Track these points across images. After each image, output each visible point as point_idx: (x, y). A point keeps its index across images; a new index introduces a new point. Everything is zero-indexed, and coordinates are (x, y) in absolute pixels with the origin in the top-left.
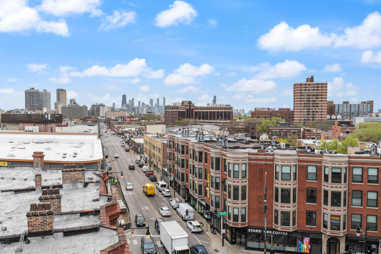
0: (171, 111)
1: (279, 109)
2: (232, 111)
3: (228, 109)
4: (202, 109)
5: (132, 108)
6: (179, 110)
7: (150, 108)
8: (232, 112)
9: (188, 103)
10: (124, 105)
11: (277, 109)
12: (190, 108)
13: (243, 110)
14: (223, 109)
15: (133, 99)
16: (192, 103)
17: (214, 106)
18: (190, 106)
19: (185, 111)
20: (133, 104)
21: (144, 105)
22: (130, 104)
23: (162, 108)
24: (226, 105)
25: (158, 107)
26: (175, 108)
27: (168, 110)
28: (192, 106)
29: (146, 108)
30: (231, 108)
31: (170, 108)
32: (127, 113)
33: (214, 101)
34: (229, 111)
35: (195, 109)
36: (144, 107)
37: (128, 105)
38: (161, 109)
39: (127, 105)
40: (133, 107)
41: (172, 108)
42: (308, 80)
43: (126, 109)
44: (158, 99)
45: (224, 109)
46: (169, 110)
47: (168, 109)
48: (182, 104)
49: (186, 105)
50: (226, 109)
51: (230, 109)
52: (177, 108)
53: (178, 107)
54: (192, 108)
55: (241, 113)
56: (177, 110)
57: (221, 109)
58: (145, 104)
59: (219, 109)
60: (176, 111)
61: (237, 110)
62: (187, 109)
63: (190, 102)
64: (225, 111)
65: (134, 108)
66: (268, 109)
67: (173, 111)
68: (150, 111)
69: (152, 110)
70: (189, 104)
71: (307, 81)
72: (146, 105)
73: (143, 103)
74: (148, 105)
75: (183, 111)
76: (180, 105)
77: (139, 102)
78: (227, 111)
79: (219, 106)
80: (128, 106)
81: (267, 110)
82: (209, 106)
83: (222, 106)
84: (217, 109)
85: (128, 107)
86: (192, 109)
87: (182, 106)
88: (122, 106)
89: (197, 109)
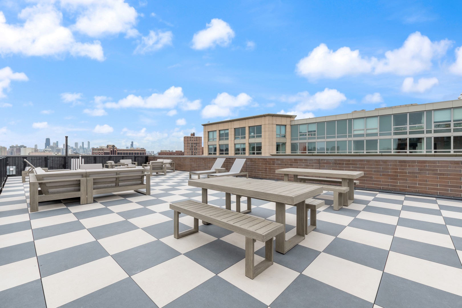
0: (98, 152)
1: (176, 151)
3: (143, 151)
4: (123, 151)
5: (57, 149)
6: (105, 152)
7: (74, 149)
8: (146, 153)
10: (48, 147)
11: (174, 151)
12: (113, 150)
13: (153, 152)
14: (139, 151)
15: (57, 142)
16: (115, 147)
17: (132, 149)
18: (113, 148)
20: (57, 146)
24: (141, 148)
25: (83, 149)
26: (101, 150)
29: (71, 150)
30: (145, 150)
31: (97, 150)
32: (53, 153)
33: (132, 145)
35: (118, 151)
37: (53, 147)
38: (86, 150)
39: (51, 147)
40: (58, 149)
41: (99, 150)
42: (192, 135)
43: (51, 150)
44: (83, 143)
45: (140, 151)
46: (96, 151)
47: (95, 150)
49: (110, 148)
50: (141, 151)
52: (103, 150)
54: (115, 150)
55: (152, 153)
57: (137, 151)
58: (70, 146)
60: (102, 152)
61: (149, 152)
62: (111, 151)
63: (113, 146)
65: (59, 149)
67: (100, 152)
68: (75, 152)
69: (77, 151)
71: (191, 135)
74: (73, 147)
75: (108, 152)
76: (105, 148)
77: (64, 145)
79: (136, 149)
81: (168, 152)
82: (128, 149)
83: (138, 149)
84: (135, 151)
85: (53, 149)
87: (107, 148)
88: (46, 147)
89: (119, 151)
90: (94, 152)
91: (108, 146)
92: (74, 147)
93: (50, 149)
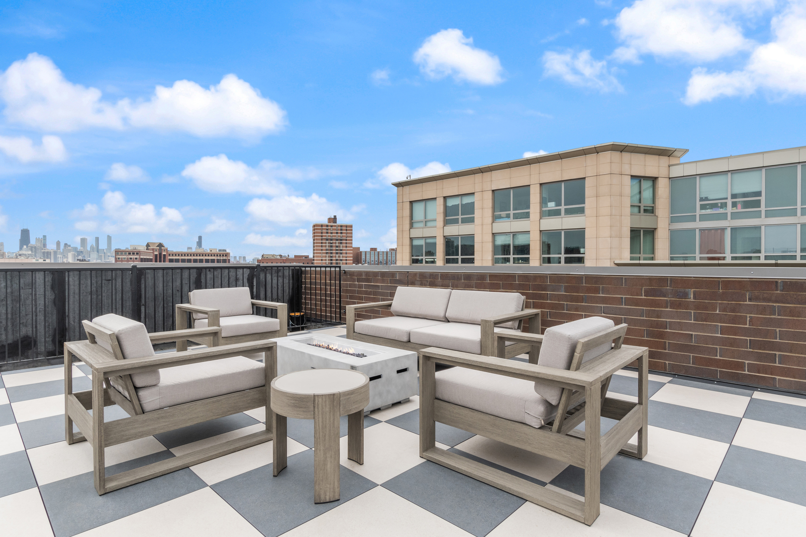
0: (128, 258)
1: (295, 256)
2: (229, 258)
3: (223, 255)
4: (181, 255)
5: (44, 253)
6: (141, 257)
7: (80, 252)
8: (229, 260)
9: (157, 247)
10: (25, 247)
11: (292, 256)
12: (160, 254)
13: (244, 258)
14: (214, 255)
15: (45, 237)
16: (163, 247)
17: (200, 251)
18: (160, 250)
19: (151, 257)
20: (45, 245)
21: (69, 248)
22: (39, 245)
23: (105, 253)
24: (220, 250)
25: (98, 251)
26: (133, 254)
27: (120, 257)
28: (164, 251)
29: (73, 253)
30: (227, 255)
31: (125, 254)
33: (199, 243)
34: (224, 258)
35: (170, 255)
36: (70, 251)
37: (35, 247)
38: (103, 255)
39: (32, 247)
40: (46, 251)
41: (130, 254)
42: (330, 220)
43: (31, 254)
44: (97, 239)
45: (217, 255)
46: (123, 257)
47: (122, 254)
48: (146, 248)
49: (153, 249)
50: (220, 255)
51: (226, 255)
52: (137, 254)
53: (140, 252)
54: (164, 253)
56: (137, 257)
57: (211, 255)
58: (70, 246)
59: (208, 255)
60: (136, 259)
61: (235, 257)
62: (156, 255)
63: (160, 245)
64: (219, 258)
65: (48, 252)
66: (281, 256)
67: (131, 259)
68: (80, 257)
69: (84, 256)
70: (158, 248)
71: (329, 222)
72: (72, 247)
73: (66, 244)
74: (76, 248)
75: (148, 257)
76: (142, 248)
77: (58, 243)
78: (222, 258)
79: (209, 251)
80: (34, 249)
81: (279, 257)
82: (190, 251)
83: (213, 252)
84: (206, 255)
85: (35, 251)
86: (165, 255)
87: (147, 249)
88: (21, 248)
89: (173, 255)
90: (119, 258)
91: (148, 245)
92: (79, 248)
93: (30, 252)
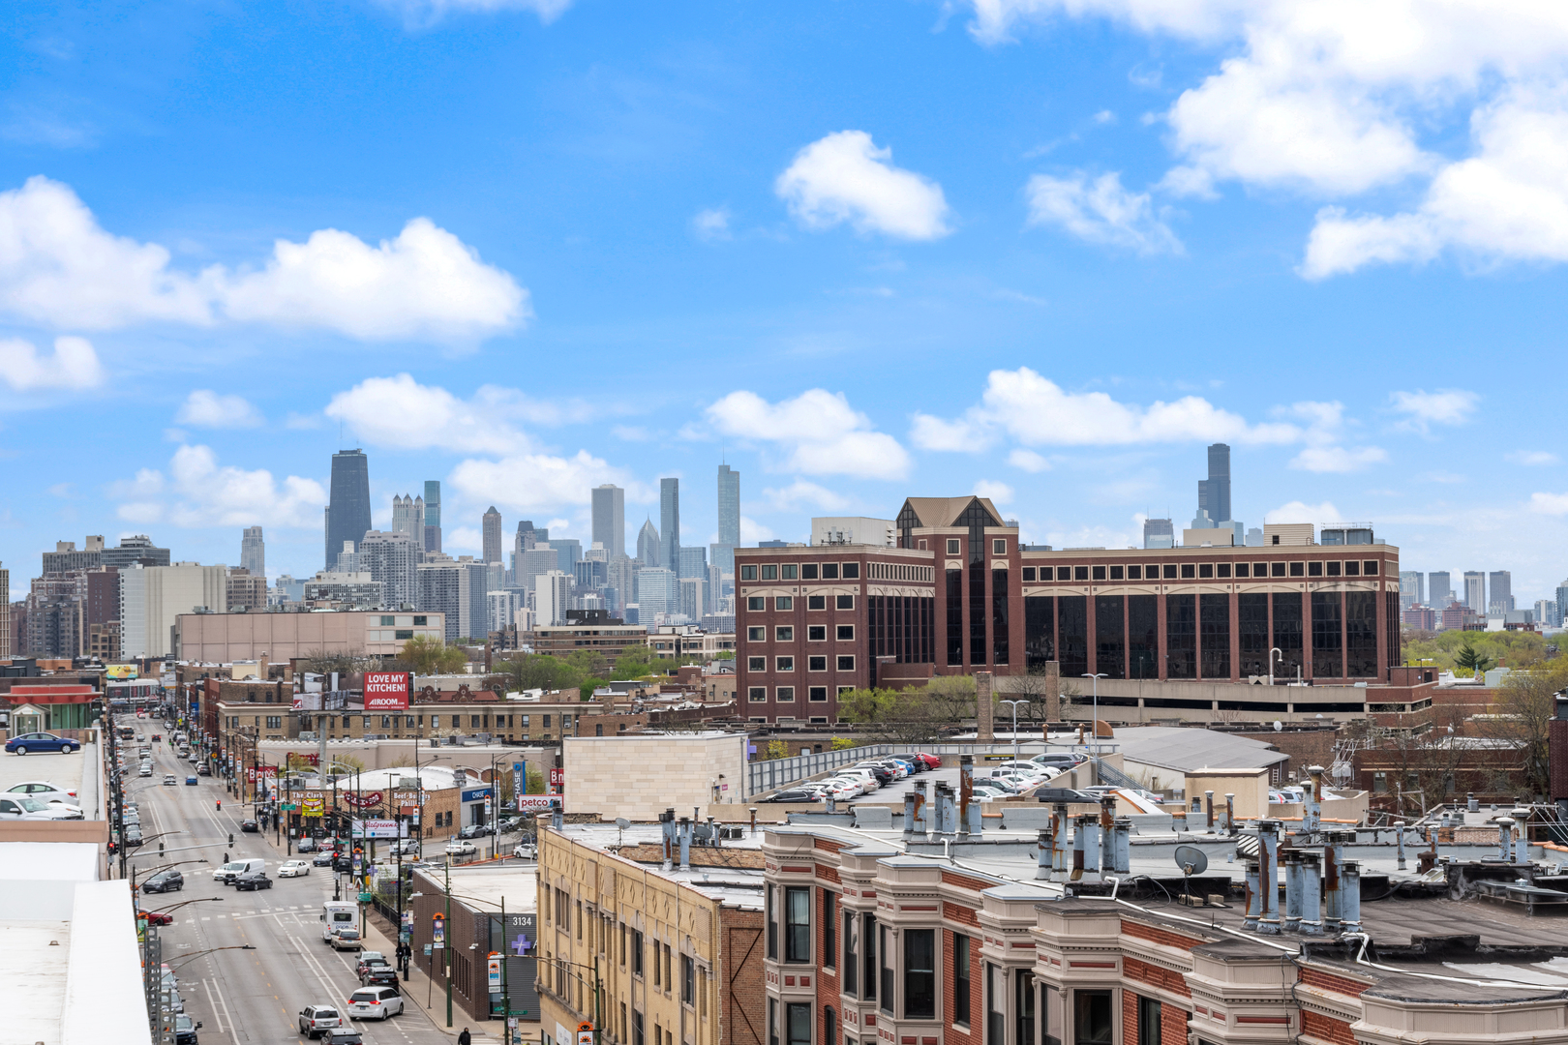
0: (800, 600)
2: (1391, 586)
3: (1352, 568)
4: (1099, 573)
5: (428, 573)
6: (874, 591)
7: (590, 572)
8: (1393, 599)
9: (958, 523)
10: (349, 547)
12: (977, 569)
13: (1501, 580)
14: (1297, 570)
15: (432, 487)
16: (994, 523)
17: (1213, 542)
18: (977, 544)
19: (927, 593)
20: (432, 536)
21: (542, 547)
22: (406, 533)
23: (707, 571)
24: (1329, 534)
25: (674, 564)
26: (830, 572)
27: (763, 593)
28: (1000, 547)
29: (558, 574)
30: (1379, 563)
31: (789, 573)
32: (374, 620)
33: (1215, 494)
34: (1362, 586)
35: (1029, 574)
36: (540, 564)
37: (391, 546)
38: (699, 581)
39: (375, 548)
40: (437, 566)
41: (810, 572)
43: (368, 588)
44: (670, 491)
45: (1315, 569)
46: (779, 592)
47: (769, 579)
48: (896, 533)
49: (936, 541)
50: (1334, 569)
51: (1371, 568)
52: (850, 571)
53: (862, 557)
54: (996, 564)
55: (1483, 603)
56: (851, 590)
57: (1279, 570)
58: (543, 535)
59: (1260, 570)
60: (845, 601)
61: (1441, 579)
62: (955, 577)
63: (977, 514)
64: (1325, 587)
65: (444, 573)
67: (817, 601)
68: (590, 600)
69: (609, 594)
70: (964, 531)
72: (554, 544)
73: (525, 527)
74: (572, 547)
75: (909, 592)
76: (877, 536)
77: (492, 523)
78: (1343, 587)
79: (1264, 545)
80: (383, 557)
82: (1160, 544)
83: (1288, 545)
84: (1242, 570)
85: (390, 571)
86: (1001, 576)
87: (903, 542)
88: (333, 557)
89: (1047, 574)
91: (908, 517)
92: (588, 544)
93: (365, 578)
